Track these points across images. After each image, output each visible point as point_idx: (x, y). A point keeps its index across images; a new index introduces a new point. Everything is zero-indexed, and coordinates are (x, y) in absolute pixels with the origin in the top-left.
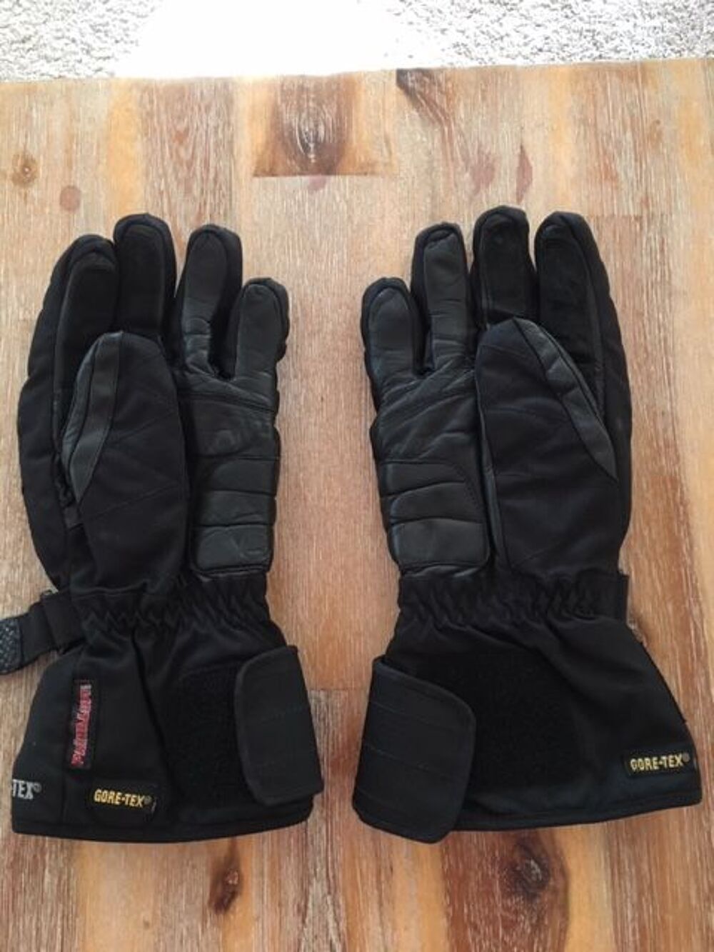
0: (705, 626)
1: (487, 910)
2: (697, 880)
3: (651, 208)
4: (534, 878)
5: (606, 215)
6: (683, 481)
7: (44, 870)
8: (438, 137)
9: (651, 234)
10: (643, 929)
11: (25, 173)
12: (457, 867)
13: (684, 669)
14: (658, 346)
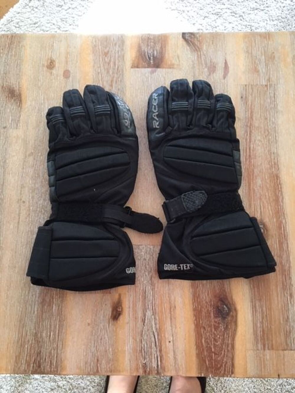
0: (287, 227)
1: (208, 322)
2: (283, 314)
3: (271, 83)
4: (225, 312)
5: (255, 84)
6: (280, 176)
7: (53, 305)
8: (196, 56)
9: (271, 91)
10: (263, 331)
11: (51, 65)
12: (198, 307)
13: (279, 241)
14: (272, 130)
